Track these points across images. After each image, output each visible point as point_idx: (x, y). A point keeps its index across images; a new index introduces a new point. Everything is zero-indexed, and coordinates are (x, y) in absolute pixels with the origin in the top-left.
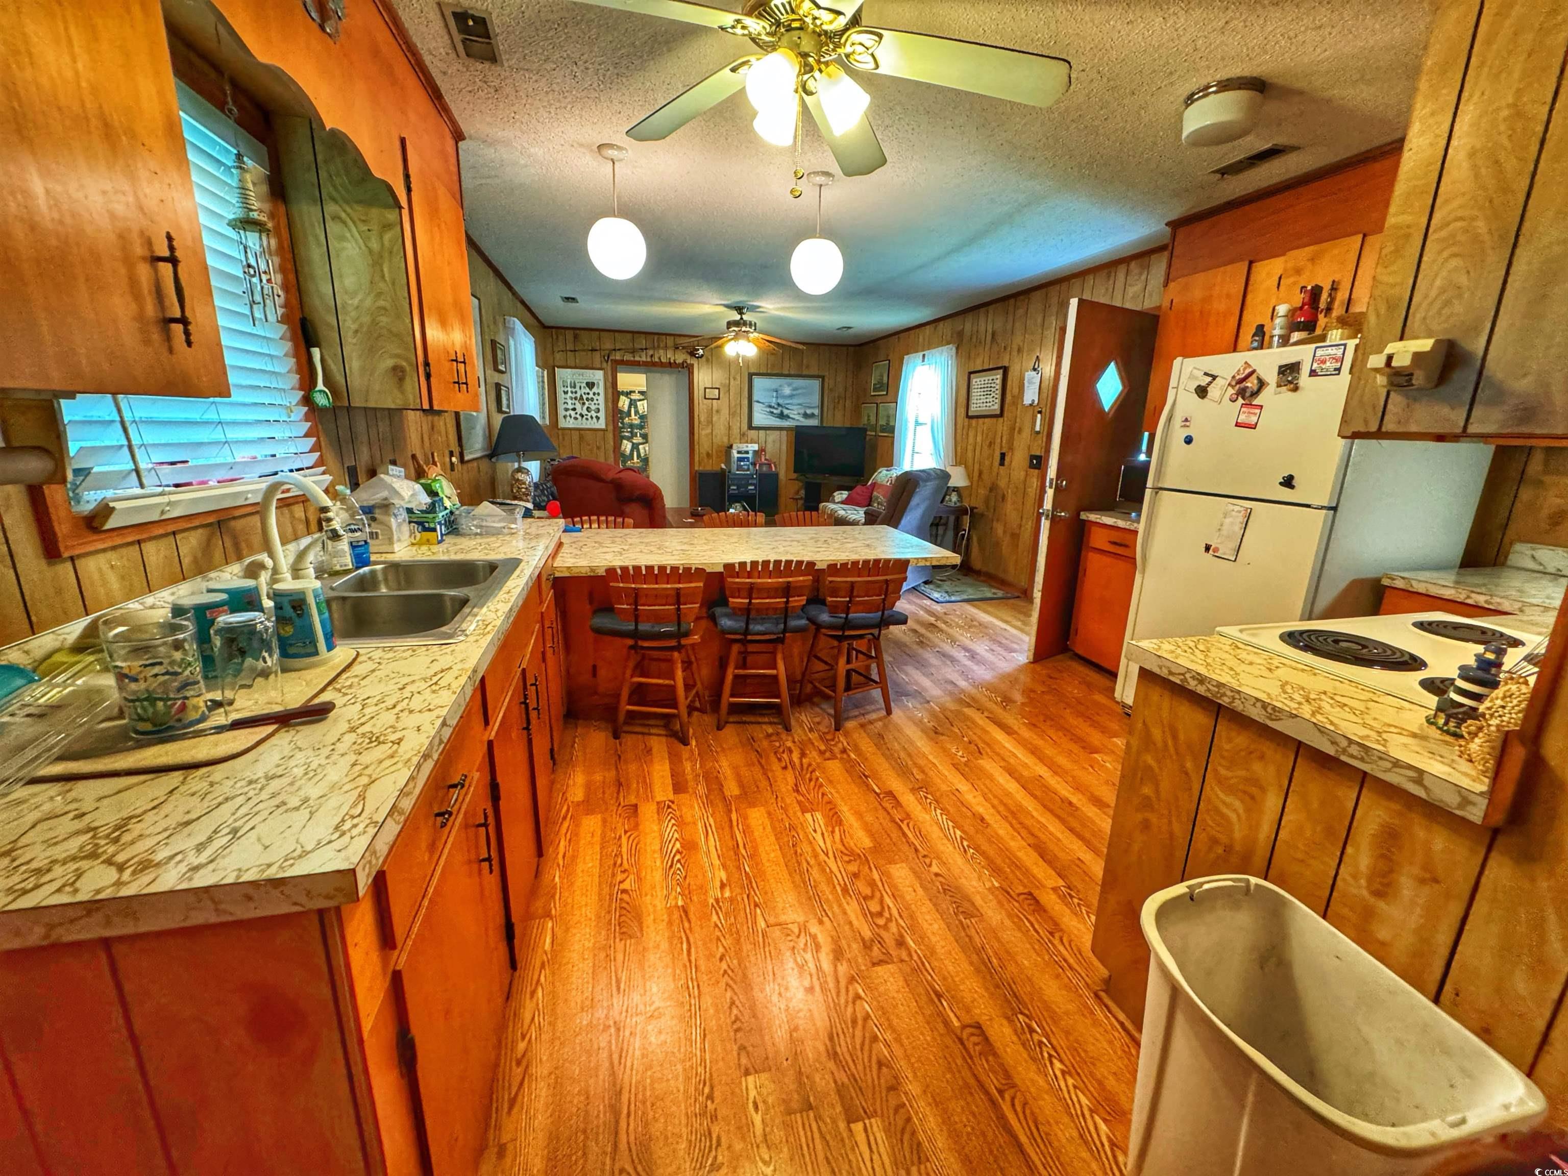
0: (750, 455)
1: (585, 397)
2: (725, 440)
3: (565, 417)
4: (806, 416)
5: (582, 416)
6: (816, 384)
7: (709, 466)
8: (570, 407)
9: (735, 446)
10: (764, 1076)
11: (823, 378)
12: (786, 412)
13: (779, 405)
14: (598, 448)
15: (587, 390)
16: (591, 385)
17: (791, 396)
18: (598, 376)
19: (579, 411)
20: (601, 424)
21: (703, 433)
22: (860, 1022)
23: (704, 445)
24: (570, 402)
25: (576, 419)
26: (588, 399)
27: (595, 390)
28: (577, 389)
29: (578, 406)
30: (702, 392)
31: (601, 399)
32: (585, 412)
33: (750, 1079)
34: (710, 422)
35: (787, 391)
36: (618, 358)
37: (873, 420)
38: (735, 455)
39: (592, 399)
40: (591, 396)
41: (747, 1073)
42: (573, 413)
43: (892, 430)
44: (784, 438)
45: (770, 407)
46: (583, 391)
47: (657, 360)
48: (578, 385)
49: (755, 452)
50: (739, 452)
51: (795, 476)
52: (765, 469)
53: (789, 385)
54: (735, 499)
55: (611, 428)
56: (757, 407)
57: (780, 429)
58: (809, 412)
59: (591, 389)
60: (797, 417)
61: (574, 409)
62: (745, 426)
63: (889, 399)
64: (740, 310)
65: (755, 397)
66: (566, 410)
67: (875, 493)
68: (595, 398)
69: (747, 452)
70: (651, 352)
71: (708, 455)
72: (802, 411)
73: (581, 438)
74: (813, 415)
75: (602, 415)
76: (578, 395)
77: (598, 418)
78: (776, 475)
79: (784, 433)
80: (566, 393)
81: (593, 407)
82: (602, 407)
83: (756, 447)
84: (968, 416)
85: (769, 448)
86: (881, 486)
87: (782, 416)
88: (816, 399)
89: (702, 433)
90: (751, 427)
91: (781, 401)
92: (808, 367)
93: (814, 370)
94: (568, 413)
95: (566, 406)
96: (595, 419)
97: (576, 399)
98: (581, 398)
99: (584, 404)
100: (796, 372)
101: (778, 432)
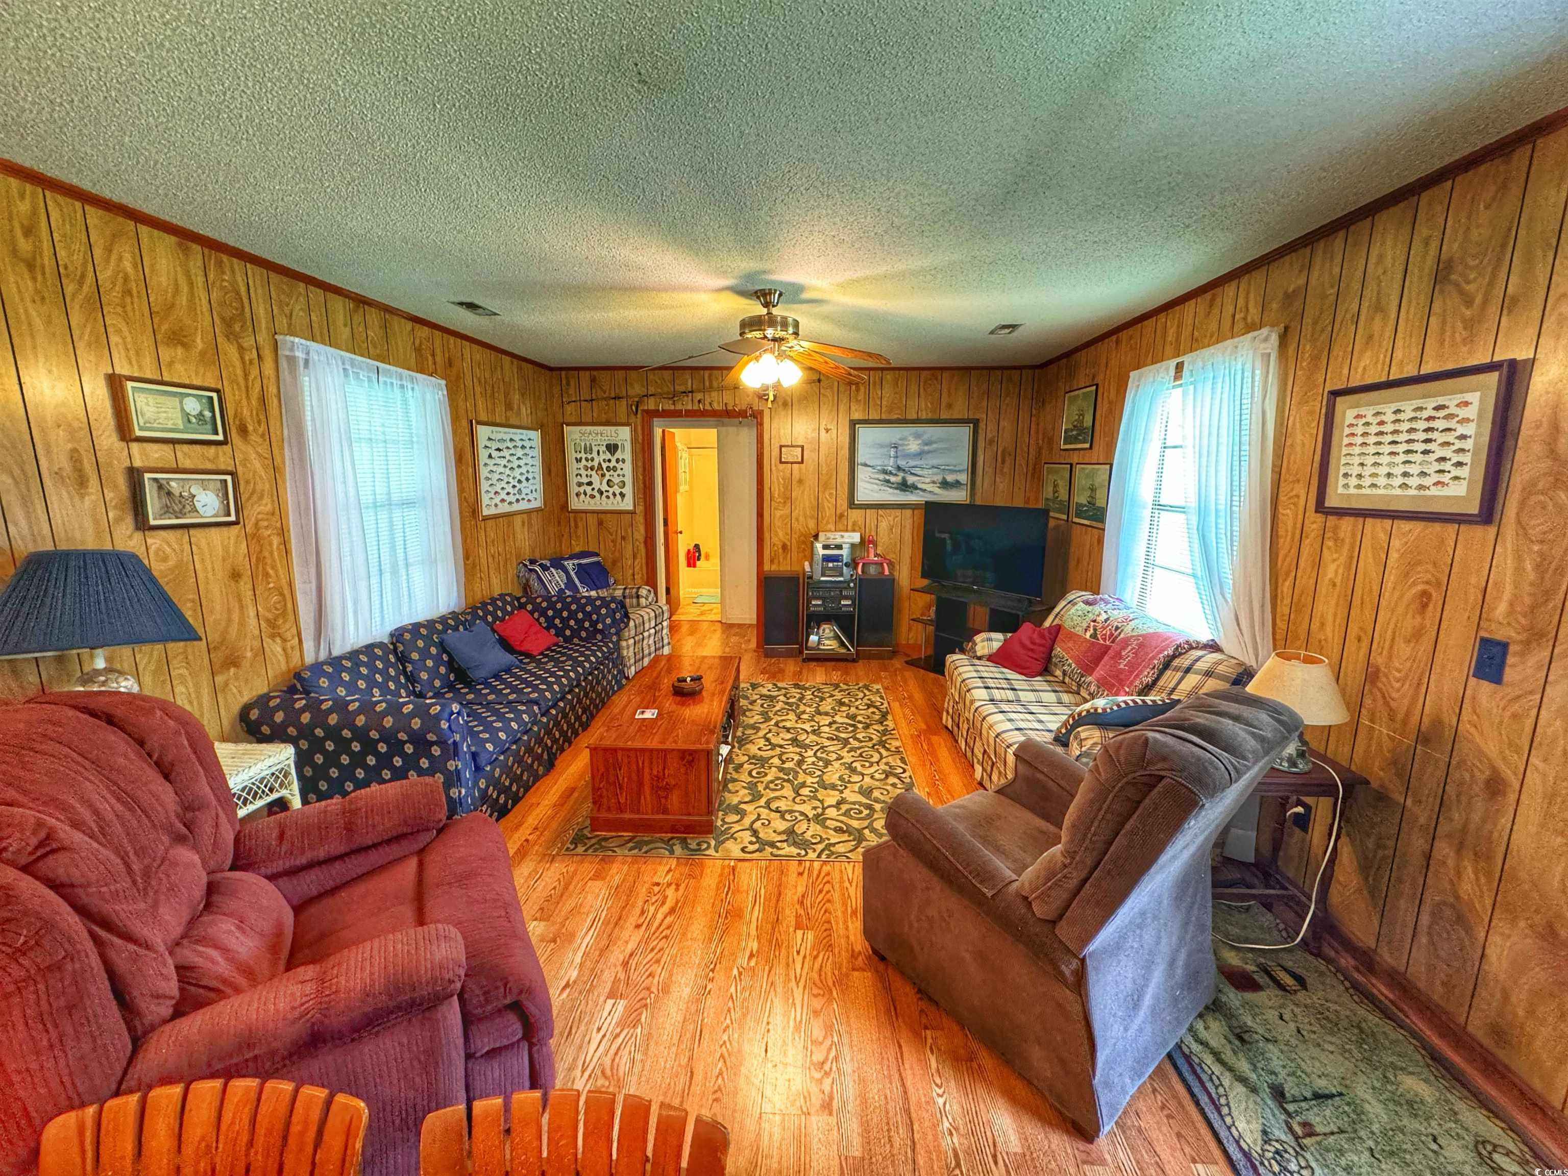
0: (845, 552)
1: (604, 466)
2: (812, 524)
3: (578, 495)
4: (945, 484)
5: (601, 493)
6: (964, 433)
7: (783, 566)
8: (585, 480)
9: (822, 537)
11: (976, 423)
12: (911, 479)
13: (899, 468)
14: (623, 538)
15: (608, 456)
16: (612, 448)
17: (920, 454)
18: (623, 435)
19: (596, 485)
20: (627, 504)
21: (778, 513)
23: (777, 535)
24: (583, 472)
25: (593, 497)
26: (608, 469)
27: (618, 455)
28: (595, 454)
29: (596, 479)
30: (776, 452)
31: (627, 469)
32: (604, 487)
34: (788, 499)
35: (914, 446)
36: (652, 407)
37: (1063, 494)
38: (820, 551)
39: (615, 469)
40: (613, 463)
42: (588, 489)
43: (1098, 515)
44: (908, 523)
45: (885, 472)
46: (602, 457)
47: (708, 407)
48: (595, 449)
49: (853, 546)
50: (826, 547)
51: (926, 582)
52: (872, 570)
53: (917, 436)
54: (817, 620)
55: (640, 509)
56: (862, 474)
57: (902, 506)
58: (950, 478)
59: (613, 454)
60: (929, 488)
61: (590, 484)
62: (843, 503)
63: (1095, 455)
64: (764, 296)
65: (861, 457)
66: (580, 484)
67: (1058, 650)
68: (619, 466)
69: (839, 547)
70: (699, 396)
71: (784, 547)
72: (939, 478)
73: (600, 523)
74: (957, 484)
75: (628, 490)
76: (596, 464)
77: (622, 495)
78: (891, 582)
79: (908, 512)
80: (578, 460)
81: (616, 480)
82: (629, 480)
83: (856, 538)
84: (1320, 506)
85: (883, 539)
86: (1072, 636)
87: (904, 486)
88: (962, 458)
89: (776, 515)
90: (852, 505)
91: (902, 463)
92: (950, 406)
93: (960, 411)
94: (581, 489)
95: (579, 479)
96: (618, 497)
97: (592, 468)
98: (600, 467)
99: (603, 475)
100: (930, 416)
101: (898, 512)
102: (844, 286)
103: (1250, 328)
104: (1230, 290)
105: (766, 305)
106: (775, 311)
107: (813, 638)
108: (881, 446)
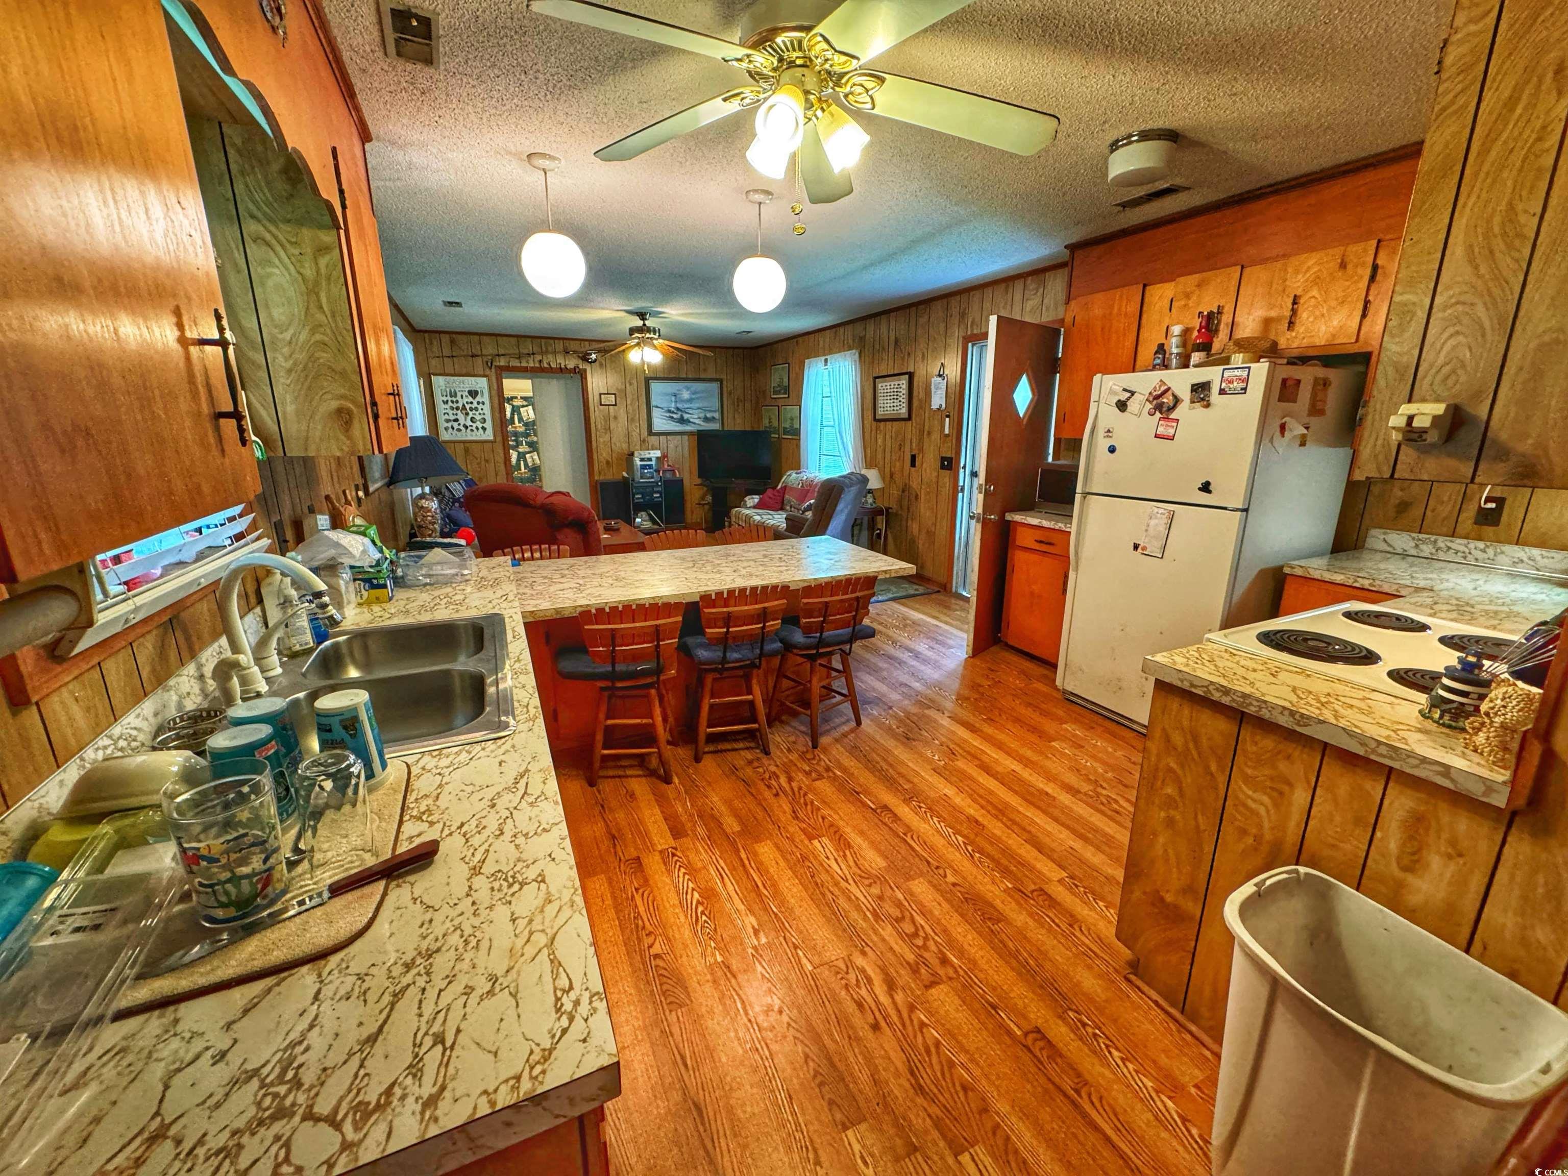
0: (653, 463)
1: (468, 407)
2: (625, 446)
3: (446, 429)
4: (706, 419)
5: (466, 427)
6: (715, 386)
7: (609, 476)
8: (452, 418)
9: (636, 454)
10: (863, 1127)
11: (721, 381)
12: (686, 416)
13: (678, 409)
14: (487, 461)
15: (470, 399)
16: (473, 394)
17: (690, 400)
18: (481, 383)
19: (462, 421)
20: (489, 435)
22: (933, 1050)
23: (602, 454)
24: (451, 412)
25: (459, 430)
26: (471, 409)
27: (479, 398)
28: (459, 398)
29: (461, 417)
30: (597, 398)
31: (487, 408)
32: (469, 423)
33: (850, 1133)
34: (608, 429)
35: (686, 395)
36: (502, 363)
37: (775, 424)
38: (638, 463)
39: (476, 409)
40: (475, 405)
41: (845, 1128)
42: (455, 425)
43: (797, 432)
44: (686, 444)
45: (669, 411)
46: (465, 400)
47: (546, 365)
48: (459, 394)
49: (658, 458)
50: (642, 460)
51: (699, 481)
52: (669, 475)
53: (688, 389)
54: (639, 508)
55: (499, 439)
56: (656, 413)
57: (682, 434)
58: (708, 415)
59: (474, 398)
60: (697, 421)
61: (456, 420)
62: (645, 432)
63: (790, 401)
64: (642, 316)
65: (654, 402)
66: (448, 421)
67: (787, 496)
68: (480, 407)
69: (650, 459)
70: (539, 357)
71: (608, 462)
72: (702, 415)
73: (467, 450)
74: (713, 419)
75: (489, 425)
76: (460, 405)
77: (484, 429)
78: (681, 481)
79: (686, 437)
80: (446, 402)
81: (478, 417)
82: (488, 417)
83: (658, 453)
84: (875, 420)
85: (672, 454)
86: (792, 489)
87: (682, 421)
88: (716, 404)
89: (600, 440)
90: (651, 433)
91: (679, 406)
92: (705, 370)
93: (711, 374)
94: (449, 425)
95: (446, 417)
96: (481, 431)
97: (457, 408)
98: (464, 407)
99: (467, 414)
100: (694, 376)
101: (679, 437)
102: (682, 315)
103: (850, 349)
104: (841, 330)
105: (643, 319)
107: (638, 520)
108: (667, 395)
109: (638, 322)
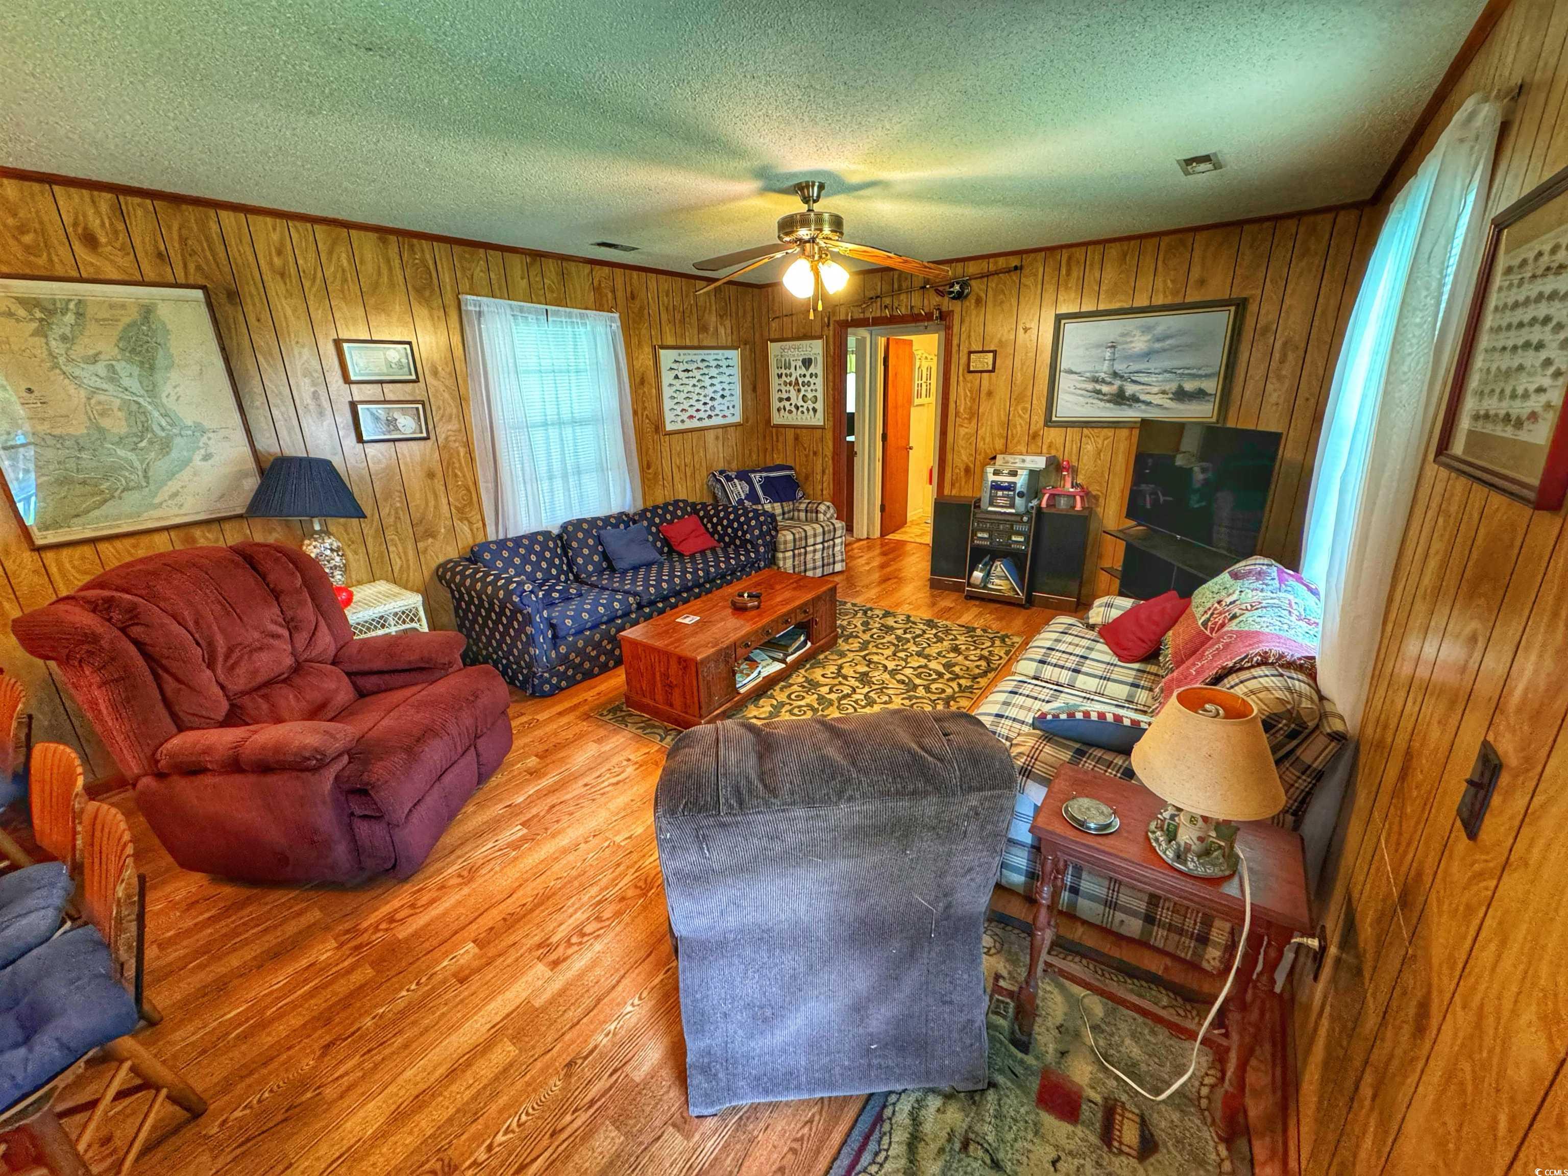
0: (1021, 481)
1: (800, 381)
2: (999, 444)
3: (779, 410)
4: (1181, 395)
5: (797, 408)
6: (1220, 320)
7: (964, 491)
8: (785, 396)
9: (999, 460)
11: (1241, 305)
12: (1130, 389)
13: (1115, 374)
14: (815, 453)
15: (803, 371)
16: (807, 363)
17: (1147, 355)
18: (816, 348)
19: (793, 401)
20: (818, 420)
21: (963, 431)
23: (961, 457)
24: (783, 388)
25: (790, 412)
26: (804, 384)
27: (812, 370)
28: (793, 370)
29: (793, 394)
30: (963, 360)
31: (819, 382)
32: (800, 403)
34: (975, 414)
35: (1140, 344)
36: (843, 316)
38: (991, 477)
39: (809, 384)
40: (808, 379)
42: (787, 404)
44: (1123, 446)
45: (1096, 380)
46: (799, 372)
48: (793, 364)
49: (1033, 473)
50: (998, 472)
52: (1063, 503)
53: (1147, 329)
54: (982, 557)
56: (1065, 383)
57: (1115, 425)
58: (1189, 386)
59: (807, 369)
60: (1157, 400)
61: (788, 399)
62: (1039, 418)
64: (802, 192)
65: (1065, 363)
66: (781, 400)
68: (812, 381)
69: (1015, 473)
71: (967, 470)
72: (1173, 386)
73: (797, 438)
74: (1200, 395)
75: (819, 406)
76: (793, 379)
77: (815, 410)
78: (1084, 520)
79: (1124, 433)
80: (780, 376)
81: (810, 395)
82: (820, 395)
83: (1040, 462)
85: (1087, 467)
87: (1120, 398)
88: (1214, 356)
90: (1048, 422)
91: (1120, 367)
92: (1202, 282)
93: (1217, 288)
94: (781, 405)
95: (779, 395)
96: (811, 412)
97: (790, 384)
98: (797, 383)
99: (799, 391)
100: (1169, 300)
101: (1109, 432)
105: (806, 200)
106: (817, 207)
107: (978, 575)
108: (1098, 346)
109: (794, 206)
